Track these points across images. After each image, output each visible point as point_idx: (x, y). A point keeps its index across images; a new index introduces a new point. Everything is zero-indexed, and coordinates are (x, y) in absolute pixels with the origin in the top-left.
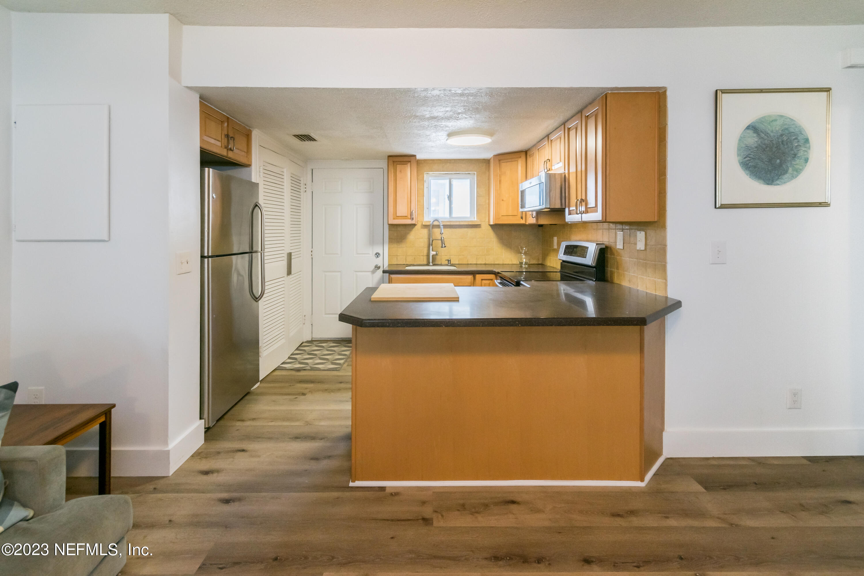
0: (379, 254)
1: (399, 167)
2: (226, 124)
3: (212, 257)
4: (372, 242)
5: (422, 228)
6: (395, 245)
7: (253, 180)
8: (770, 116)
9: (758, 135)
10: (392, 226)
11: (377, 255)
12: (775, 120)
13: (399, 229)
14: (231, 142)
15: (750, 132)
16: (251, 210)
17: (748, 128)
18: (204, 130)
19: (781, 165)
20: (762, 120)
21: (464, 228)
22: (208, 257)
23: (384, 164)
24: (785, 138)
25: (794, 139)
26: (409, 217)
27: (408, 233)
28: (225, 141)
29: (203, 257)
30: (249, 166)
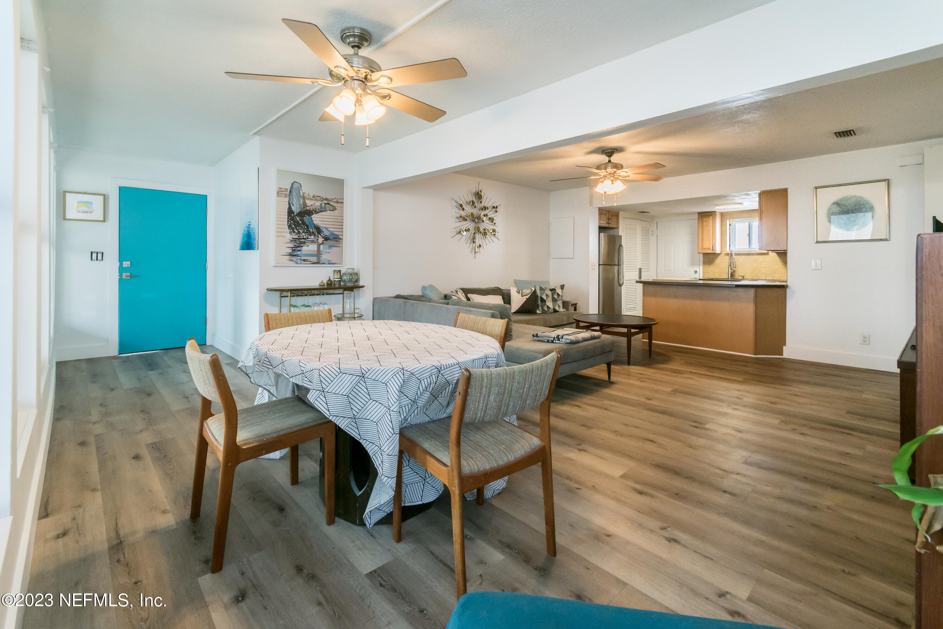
0: (696, 271)
1: (704, 219)
2: (608, 214)
3: (602, 265)
4: (693, 264)
5: (725, 255)
6: (707, 266)
7: (620, 235)
8: (847, 197)
9: (840, 207)
10: (705, 254)
11: (696, 272)
12: (851, 199)
13: (710, 256)
14: (610, 221)
15: (835, 206)
16: (618, 247)
17: (833, 204)
18: (600, 219)
19: (855, 221)
20: (842, 200)
21: (744, 255)
22: (601, 265)
23: (696, 217)
24: (857, 207)
25: (863, 207)
26: (711, 248)
27: (716, 259)
28: (607, 220)
29: (599, 265)
30: (618, 228)
